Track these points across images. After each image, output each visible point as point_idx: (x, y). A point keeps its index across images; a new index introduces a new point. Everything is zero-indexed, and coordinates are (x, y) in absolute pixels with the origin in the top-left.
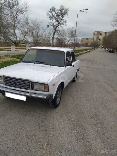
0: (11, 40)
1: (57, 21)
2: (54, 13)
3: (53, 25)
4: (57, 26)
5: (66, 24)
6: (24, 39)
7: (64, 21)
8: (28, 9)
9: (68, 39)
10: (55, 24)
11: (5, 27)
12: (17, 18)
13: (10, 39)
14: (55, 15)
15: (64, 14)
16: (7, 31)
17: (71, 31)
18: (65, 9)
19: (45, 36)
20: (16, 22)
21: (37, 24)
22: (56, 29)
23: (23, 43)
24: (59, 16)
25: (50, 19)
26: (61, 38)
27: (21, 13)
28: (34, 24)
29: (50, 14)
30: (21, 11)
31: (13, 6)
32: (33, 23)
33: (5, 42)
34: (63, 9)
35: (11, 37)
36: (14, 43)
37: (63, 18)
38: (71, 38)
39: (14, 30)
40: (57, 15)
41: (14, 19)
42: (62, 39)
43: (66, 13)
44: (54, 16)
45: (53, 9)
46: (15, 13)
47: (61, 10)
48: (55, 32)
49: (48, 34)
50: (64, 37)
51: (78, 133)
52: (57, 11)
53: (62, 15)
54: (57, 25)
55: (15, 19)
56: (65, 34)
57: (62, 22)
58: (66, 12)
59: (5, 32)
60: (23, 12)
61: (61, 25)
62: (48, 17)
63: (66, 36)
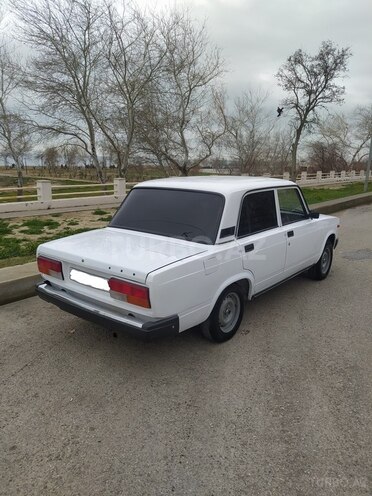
0: (171, 160)
1: (309, 93)
2: (299, 69)
3: (297, 106)
4: (310, 106)
5: (342, 97)
6: (207, 156)
7: (335, 89)
8: (220, 68)
10: (303, 101)
11: (157, 127)
12: (191, 98)
13: (169, 158)
14: (304, 76)
15: (335, 69)
16: (165, 136)
17: (366, 117)
18: (336, 53)
19: (278, 139)
20: (187, 111)
21: (252, 108)
22: (305, 117)
23: (209, 168)
24: (316, 75)
25: (288, 88)
26: (326, 141)
27: (200, 83)
28: (242, 110)
29: (287, 73)
30: (201, 78)
31: (182, 66)
32: (238, 106)
33: (157, 167)
34: (328, 54)
35: (174, 153)
36: (180, 168)
37: (331, 82)
38: (368, 138)
39: (181, 133)
40: (312, 73)
41: (183, 102)
42: (335, 144)
43: (341, 63)
44: (299, 80)
45: (298, 59)
46: (186, 84)
47: (321, 57)
48: (302, 125)
49: (286, 133)
50: (342, 137)
51: (277, 397)
52: (308, 64)
53: (328, 73)
54: (310, 104)
55: (185, 100)
56: (345, 128)
57: (327, 93)
58: (340, 61)
59: (157, 141)
60: (206, 80)
61: (324, 104)
62: (281, 82)
63: (349, 134)
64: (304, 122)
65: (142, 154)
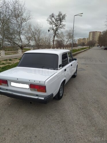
0: (17, 44)
1: (56, 26)
2: (53, 19)
3: (53, 29)
4: (57, 30)
5: (64, 27)
6: (28, 43)
7: (63, 25)
8: (30, 17)
9: (67, 40)
10: (55, 28)
12: (22, 26)
13: (16, 44)
14: (55, 21)
15: (62, 19)
16: (14, 37)
17: (68, 33)
18: (62, 15)
19: (46, 39)
20: (21, 29)
21: (39, 29)
24: (58, 21)
25: (50, 24)
26: (60, 39)
27: (25, 21)
28: (36, 30)
29: (49, 20)
30: (25, 20)
31: (19, 16)
32: (34, 29)
34: (61, 15)
35: (17, 42)
36: (20, 47)
37: (62, 23)
38: (69, 39)
39: (20, 36)
40: (56, 20)
41: (19, 27)
43: (64, 18)
44: (53, 22)
45: (53, 16)
46: (20, 21)
47: (59, 16)
48: (55, 35)
49: (48, 37)
50: (63, 38)
51: (84, 113)
52: (55, 17)
53: (61, 20)
56: (63, 36)
57: (61, 26)
58: (64, 17)
59: (12, 38)
60: (26, 20)
61: (60, 29)
62: (48, 22)
63: (64, 38)
64: (55, 34)
65: (6, 42)
